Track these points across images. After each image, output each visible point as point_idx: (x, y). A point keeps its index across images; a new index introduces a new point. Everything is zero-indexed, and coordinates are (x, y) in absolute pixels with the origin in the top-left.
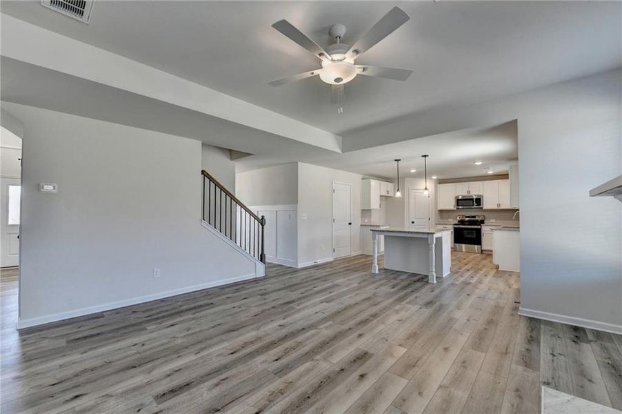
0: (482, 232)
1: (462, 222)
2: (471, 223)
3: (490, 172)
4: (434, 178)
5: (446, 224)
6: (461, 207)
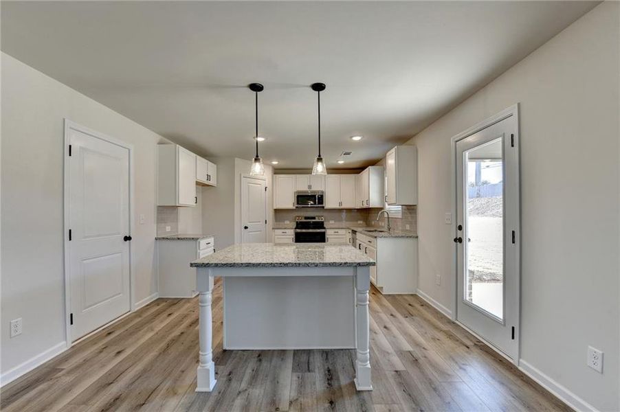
0: (327, 236)
1: (300, 225)
3: (341, 162)
4: (275, 163)
5: (285, 228)
6: (300, 205)
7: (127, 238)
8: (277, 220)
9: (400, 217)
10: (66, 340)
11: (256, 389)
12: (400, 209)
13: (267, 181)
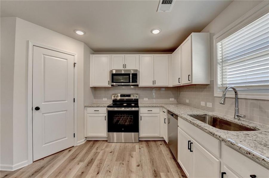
0: (140, 115)
5: (98, 106)
6: (115, 84)
8: (95, 97)
13: (76, 56)
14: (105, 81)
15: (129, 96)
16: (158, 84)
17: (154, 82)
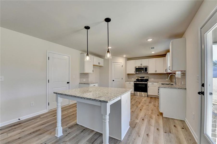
0: (148, 85)
1: (138, 80)
2: (142, 80)
3: (153, 53)
4: (125, 56)
5: (130, 81)
6: (137, 72)
7: (68, 83)
8: (129, 78)
9: (180, 77)
10: (47, 109)
11: (69, 142)
12: (180, 73)
13: (123, 63)
14: (133, 71)
15: (144, 77)
16: (157, 72)
17: (156, 71)
